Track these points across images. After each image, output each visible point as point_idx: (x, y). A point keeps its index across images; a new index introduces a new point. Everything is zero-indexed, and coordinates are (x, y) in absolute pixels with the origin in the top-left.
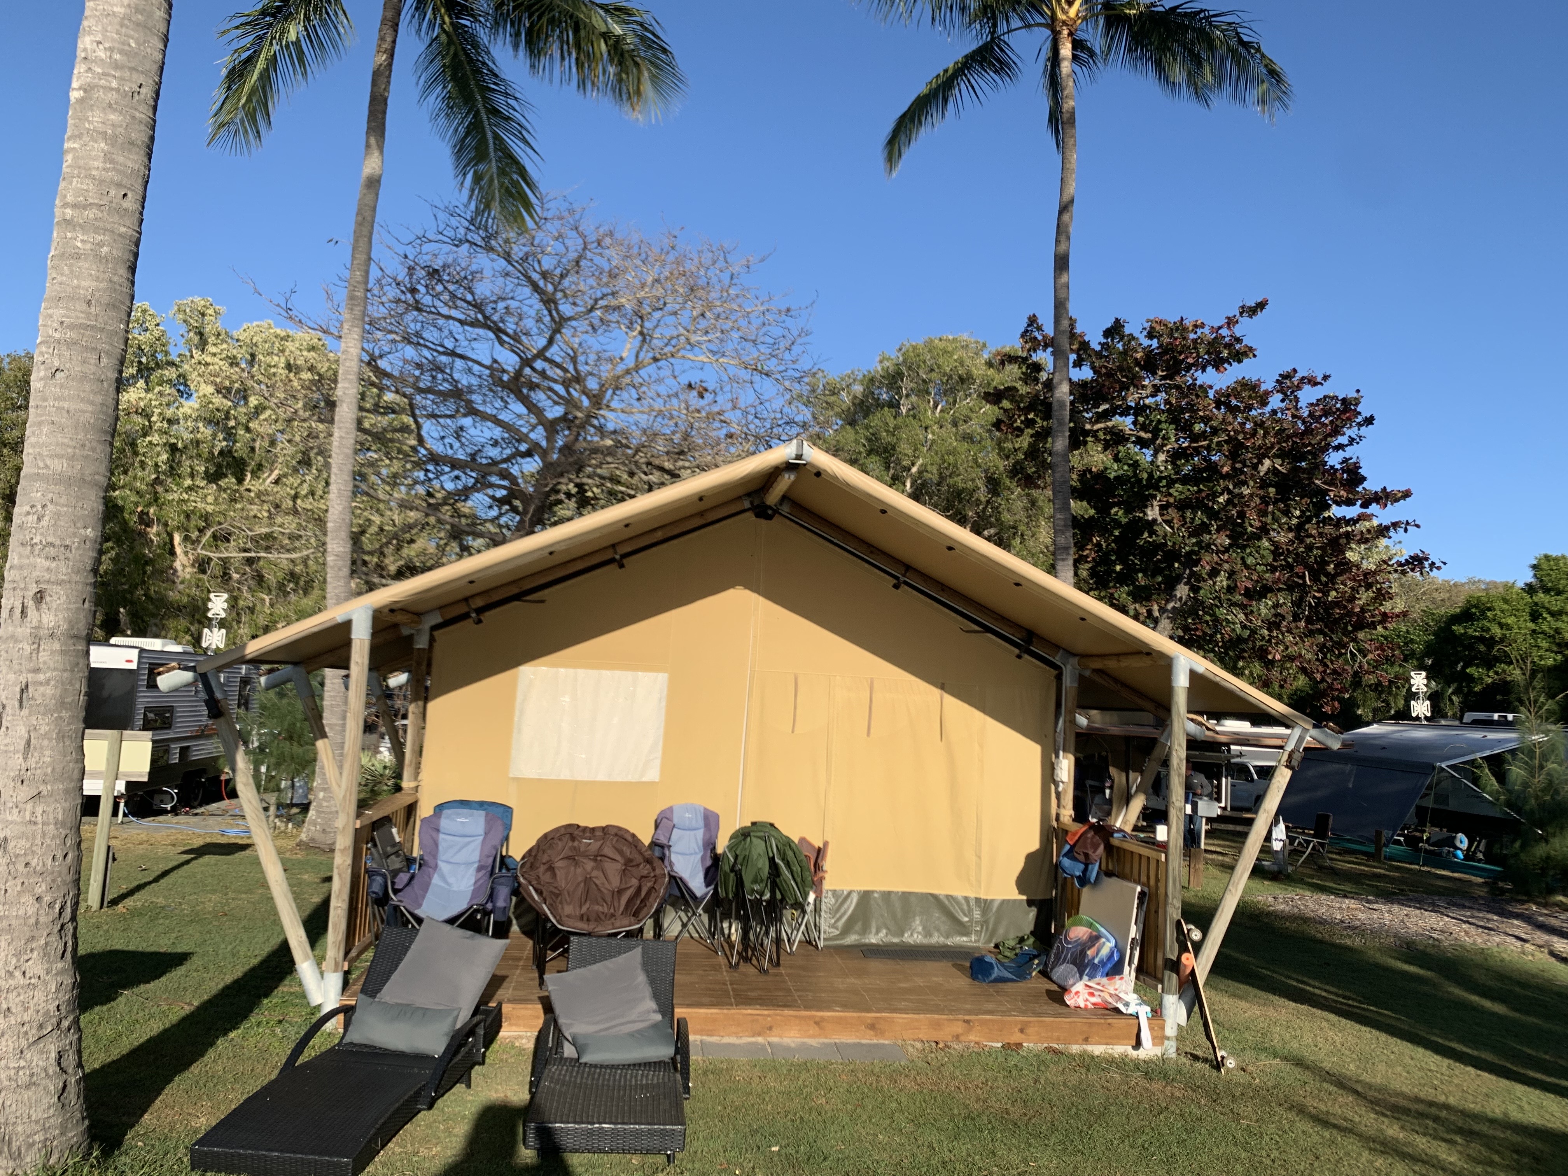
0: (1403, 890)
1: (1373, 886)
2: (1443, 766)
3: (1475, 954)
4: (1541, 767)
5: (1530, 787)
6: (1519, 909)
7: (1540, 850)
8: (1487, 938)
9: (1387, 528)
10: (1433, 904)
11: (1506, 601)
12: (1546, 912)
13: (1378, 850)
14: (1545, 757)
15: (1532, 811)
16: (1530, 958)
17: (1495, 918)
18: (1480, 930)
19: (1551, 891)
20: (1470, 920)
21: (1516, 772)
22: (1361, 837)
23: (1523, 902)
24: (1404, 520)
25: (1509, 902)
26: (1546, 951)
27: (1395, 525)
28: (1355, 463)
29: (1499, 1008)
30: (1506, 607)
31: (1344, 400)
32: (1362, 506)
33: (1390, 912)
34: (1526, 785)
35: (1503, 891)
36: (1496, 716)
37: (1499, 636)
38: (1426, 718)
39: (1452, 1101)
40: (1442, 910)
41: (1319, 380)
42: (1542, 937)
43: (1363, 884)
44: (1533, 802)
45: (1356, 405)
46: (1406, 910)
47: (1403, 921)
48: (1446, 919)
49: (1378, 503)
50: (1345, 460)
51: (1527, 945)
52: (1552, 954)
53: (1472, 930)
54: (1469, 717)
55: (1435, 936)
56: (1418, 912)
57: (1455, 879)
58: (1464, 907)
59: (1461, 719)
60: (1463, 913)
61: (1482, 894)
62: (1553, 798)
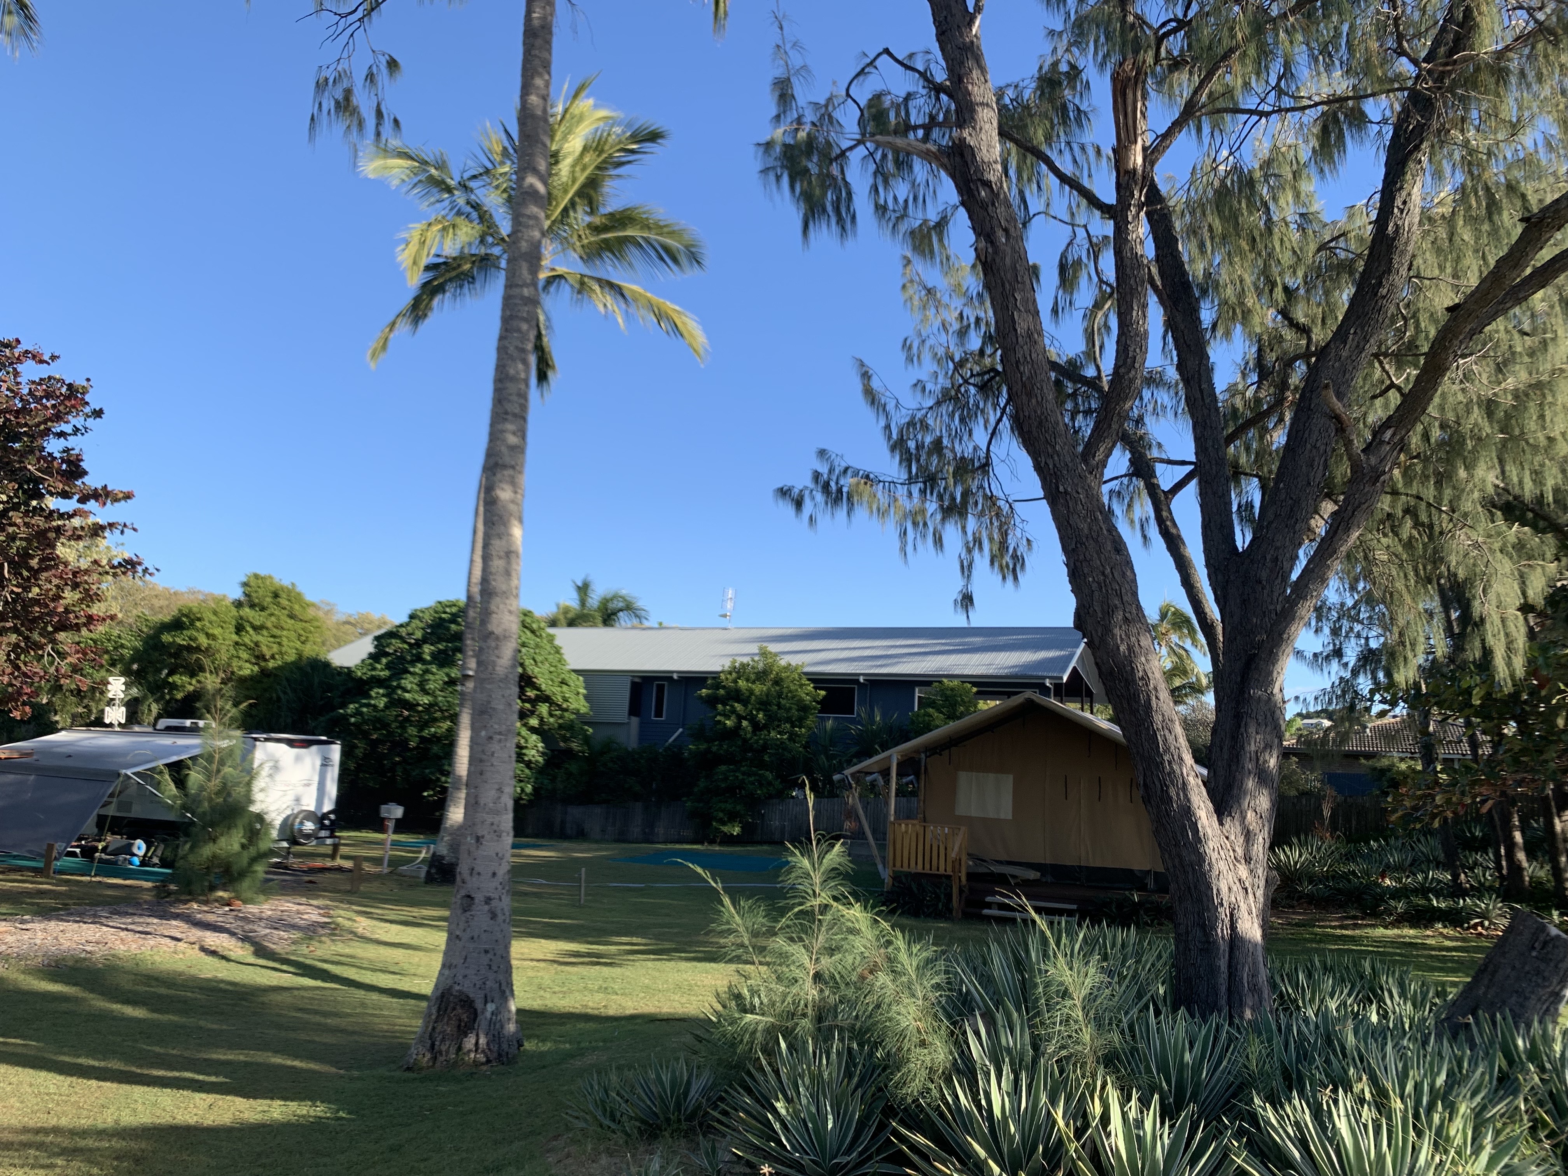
0: (67, 905)
1: (33, 904)
2: (129, 773)
3: (127, 961)
4: (218, 771)
5: (205, 790)
6: (181, 909)
7: (207, 851)
8: (141, 942)
9: (102, 528)
10: (95, 916)
11: (215, 613)
12: (206, 908)
13: (48, 864)
14: (222, 763)
15: (204, 813)
16: (181, 956)
17: (155, 921)
18: (138, 935)
19: (213, 888)
20: (130, 927)
21: (195, 777)
22: (30, 852)
23: (186, 902)
24: (122, 521)
25: (171, 904)
26: (197, 947)
27: (111, 525)
28: (78, 455)
29: (138, 1013)
30: (214, 618)
31: (70, 386)
32: (79, 501)
33: (45, 930)
34: (202, 788)
35: (169, 893)
36: (188, 723)
37: (205, 645)
38: (120, 724)
39: (64, 1122)
40: (103, 920)
41: (46, 358)
42: (196, 933)
43: (22, 903)
44: (206, 804)
45: (83, 394)
46: (63, 925)
47: (56, 938)
48: (105, 929)
49: (97, 500)
50: (67, 450)
51: (180, 944)
52: (203, 949)
53: (130, 936)
54: (163, 723)
55: (88, 948)
56: (76, 925)
57: (127, 886)
58: (127, 914)
59: (154, 725)
60: (124, 920)
61: (149, 898)
62: (225, 800)
